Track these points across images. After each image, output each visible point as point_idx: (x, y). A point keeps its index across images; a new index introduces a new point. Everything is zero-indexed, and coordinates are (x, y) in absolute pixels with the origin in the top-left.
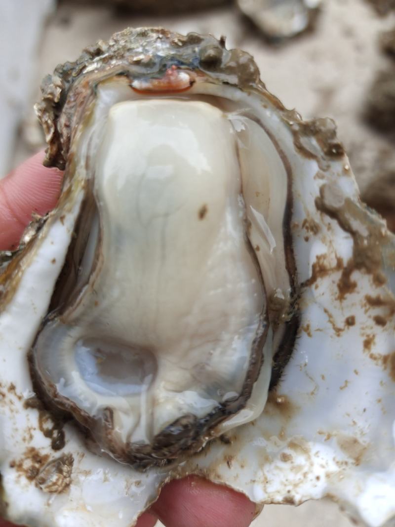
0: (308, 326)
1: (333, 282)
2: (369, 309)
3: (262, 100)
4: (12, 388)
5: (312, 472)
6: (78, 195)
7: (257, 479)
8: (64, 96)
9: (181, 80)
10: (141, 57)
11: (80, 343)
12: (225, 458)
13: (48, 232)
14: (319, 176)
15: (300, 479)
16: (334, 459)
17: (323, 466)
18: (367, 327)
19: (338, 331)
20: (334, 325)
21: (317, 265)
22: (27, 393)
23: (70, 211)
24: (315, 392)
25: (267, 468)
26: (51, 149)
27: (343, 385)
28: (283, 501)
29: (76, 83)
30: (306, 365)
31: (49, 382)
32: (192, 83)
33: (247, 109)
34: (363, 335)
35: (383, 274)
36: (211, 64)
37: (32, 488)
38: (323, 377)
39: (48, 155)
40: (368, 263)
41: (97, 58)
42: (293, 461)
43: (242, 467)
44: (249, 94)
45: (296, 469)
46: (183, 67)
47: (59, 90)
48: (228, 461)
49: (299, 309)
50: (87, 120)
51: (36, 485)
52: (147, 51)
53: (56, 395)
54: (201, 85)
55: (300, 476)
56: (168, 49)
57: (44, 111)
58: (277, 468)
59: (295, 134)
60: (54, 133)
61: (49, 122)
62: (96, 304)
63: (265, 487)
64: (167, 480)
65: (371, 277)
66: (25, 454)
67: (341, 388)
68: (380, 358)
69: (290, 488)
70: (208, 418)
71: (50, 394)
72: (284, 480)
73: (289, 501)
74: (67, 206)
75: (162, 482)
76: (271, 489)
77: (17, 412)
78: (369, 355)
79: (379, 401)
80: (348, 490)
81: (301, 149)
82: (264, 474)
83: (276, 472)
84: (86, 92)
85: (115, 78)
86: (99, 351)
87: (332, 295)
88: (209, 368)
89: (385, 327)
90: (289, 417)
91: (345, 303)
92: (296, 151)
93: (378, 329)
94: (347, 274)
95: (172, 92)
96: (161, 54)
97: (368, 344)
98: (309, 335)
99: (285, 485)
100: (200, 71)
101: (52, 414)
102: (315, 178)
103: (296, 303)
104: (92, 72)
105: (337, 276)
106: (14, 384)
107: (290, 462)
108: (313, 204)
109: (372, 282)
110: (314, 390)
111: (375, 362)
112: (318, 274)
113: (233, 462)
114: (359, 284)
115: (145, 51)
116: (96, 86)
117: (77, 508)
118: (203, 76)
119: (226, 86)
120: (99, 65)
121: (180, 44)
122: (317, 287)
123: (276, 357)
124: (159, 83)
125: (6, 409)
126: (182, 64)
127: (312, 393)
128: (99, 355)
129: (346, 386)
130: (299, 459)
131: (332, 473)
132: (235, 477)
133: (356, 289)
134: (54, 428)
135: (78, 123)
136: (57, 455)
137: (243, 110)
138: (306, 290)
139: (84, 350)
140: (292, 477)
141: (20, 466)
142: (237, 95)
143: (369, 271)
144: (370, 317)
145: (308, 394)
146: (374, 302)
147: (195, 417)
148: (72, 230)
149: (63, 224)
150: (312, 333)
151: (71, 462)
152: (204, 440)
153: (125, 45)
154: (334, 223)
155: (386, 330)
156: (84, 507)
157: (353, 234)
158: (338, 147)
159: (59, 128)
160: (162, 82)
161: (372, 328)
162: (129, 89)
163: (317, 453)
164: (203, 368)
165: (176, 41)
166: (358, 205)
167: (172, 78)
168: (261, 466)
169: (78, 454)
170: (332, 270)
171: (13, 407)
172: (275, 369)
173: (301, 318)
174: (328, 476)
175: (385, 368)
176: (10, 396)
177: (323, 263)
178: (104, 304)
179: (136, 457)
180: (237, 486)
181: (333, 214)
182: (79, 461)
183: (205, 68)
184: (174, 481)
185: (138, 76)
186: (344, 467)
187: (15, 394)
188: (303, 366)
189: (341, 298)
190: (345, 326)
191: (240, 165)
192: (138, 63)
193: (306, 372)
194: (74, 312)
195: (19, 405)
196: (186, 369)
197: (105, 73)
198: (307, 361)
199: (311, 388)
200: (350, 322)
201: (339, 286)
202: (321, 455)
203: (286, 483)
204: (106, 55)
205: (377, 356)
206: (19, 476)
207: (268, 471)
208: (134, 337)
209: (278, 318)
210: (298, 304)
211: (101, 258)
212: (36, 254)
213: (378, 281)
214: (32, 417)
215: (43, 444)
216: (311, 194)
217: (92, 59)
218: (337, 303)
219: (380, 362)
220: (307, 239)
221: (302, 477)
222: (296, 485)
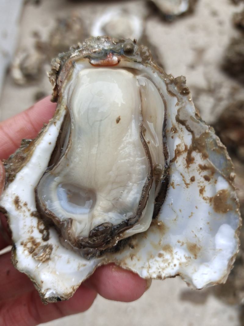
0: (173, 183)
1: (184, 158)
2: (201, 171)
3: (152, 69)
4: (26, 204)
5: (172, 262)
6: (63, 112)
7: (145, 266)
8: (61, 68)
9: (114, 60)
10: (97, 50)
11: (60, 186)
12: (130, 255)
13: (48, 129)
14: (177, 104)
15: (166, 266)
16: (184, 256)
17: (178, 259)
18: (201, 182)
19: (187, 185)
20: (185, 182)
21: (177, 150)
22: (33, 209)
23: (59, 120)
24: (176, 219)
25: (151, 261)
26: (55, 93)
27: (190, 215)
28: (156, 277)
29: (67, 62)
30: (172, 204)
31: (43, 203)
32: (119, 61)
33: (146, 74)
34: (199, 186)
35: (207, 153)
36: (129, 52)
37: (30, 257)
38: (180, 211)
39: (53, 96)
40: (199, 147)
41: (77, 51)
42: (164, 257)
43: (138, 260)
44: (146, 66)
45: (165, 261)
46: (115, 54)
47: (59, 65)
48: (132, 257)
49: (169, 174)
50: (69, 78)
51: (33, 256)
52: (100, 47)
53: (46, 210)
54: (123, 63)
55: (166, 264)
56: (110, 46)
57: (51, 75)
58: (156, 260)
59: (167, 84)
60: (56, 85)
61: (54, 80)
62: (68, 165)
63: (148, 270)
64: (99, 265)
65: (201, 154)
66: (28, 239)
67: (189, 217)
68: (208, 199)
69: (160, 270)
70: (119, 226)
71: (43, 209)
72: (158, 266)
73: (160, 277)
74: (57, 117)
75: (97, 265)
76: (151, 271)
77: (27, 217)
78: (202, 198)
79: (208, 223)
80: (189, 271)
81: (170, 92)
82: (149, 264)
83: (154, 263)
84: (70, 65)
85: (84, 59)
86: (69, 191)
87: (184, 165)
88: (120, 200)
89: (210, 182)
90: (164, 233)
91: (190, 169)
92: (168, 93)
93: (206, 183)
94: (189, 153)
95: (110, 65)
96: (106, 48)
97: (202, 191)
98: (173, 188)
99: (158, 269)
100: (124, 56)
101: (44, 221)
102: (176, 106)
103: (167, 171)
104: (74, 57)
105: (185, 155)
106: (27, 203)
107: (162, 257)
108: (175, 119)
109: (201, 157)
110: (176, 218)
111: (205, 201)
112: (177, 155)
113: (134, 257)
114: (196, 159)
115: (99, 47)
116: (74, 62)
117: (51, 272)
118: (125, 58)
119: (135, 63)
120: (78, 54)
121: (115, 44)
122: (177, 162)
123: (157, 200)
124: (103, 61)
125: (22, 214)
126: (115, 52)
127: (175, 220)
128: (69, 193)
129: (192, 215)
130: (167, 256)
131: (183, 263)
132: (134, 265)
133: (194, 161)
134: (45, 229)
135: (65, 79)
136: (45, 243)
137: (143, 74)
138: (172, 164)
139: (62, 190)
140: (163, 265)
141: (25, 245)
142: (141, 67)
143: (200, 151)
144: (202, 176)
145: (173, 220)
146: (203, 168)
147: (112, 225)
148: (59, 129)
149: (55, 126)
150: (175, 186)
151: (51, 249)
152: (116, 239)
153: (90, 45)
154: (184, 127)
155: (210, 183)
156: (55, 273)
157: (192, 132)
158: (186, 89)
159: (58, 83)
160: (105, 61)
161: (203, 182)
162: (90, 64)
163: (176, 252)
164: (118, 200)
165: (114, 42)
166: (195, 118)
167: (110, 59)
168: (148, 260)
169: (56, 245)
170: (183, 152)
171: (25, 214)
172: (156, 206)
173: (170, 179)
174: (180, 264)
175: (211, 205)
176: (24, 208)
177: (179, 149)
178: (72, 165)
179: (81, 244)
180: (134, 270)
181: (183, 123)
182: (56, 250)
183: (126, 55)
184: (103, 266)
185: (94, 58)
186: (189, 259)
187: (27, 208)
188: (170, 204)
189: (188, 167)
190: (190, 182)
191: (141, 101)
192: (95, 52)
193: (172, 208)
194: (57, 169)
195: (28, 214)
196: (109, 200)
197: (80, 57)
198: (172, 202)
199: (175, 217)
200: (193, 180)
201: (186, 160)
202: (178, 253)
203: (159, 268)
204: (81, 49)
205: (206, 198)
206: (25, 250)
207: (151, 263)
208: (85, 183)
209: (158, 179)
210: (168, 171)
211: (70, 142)
212: (42, 139)
213: (205, 156)
214: (34, 222)
215: (38, 236)
216: (174, 114)
217: (74, 51)
218: (186, 169)
219: (208, 201)
220: (172, 137)
221: (167, 265)
222: (163, 269)
